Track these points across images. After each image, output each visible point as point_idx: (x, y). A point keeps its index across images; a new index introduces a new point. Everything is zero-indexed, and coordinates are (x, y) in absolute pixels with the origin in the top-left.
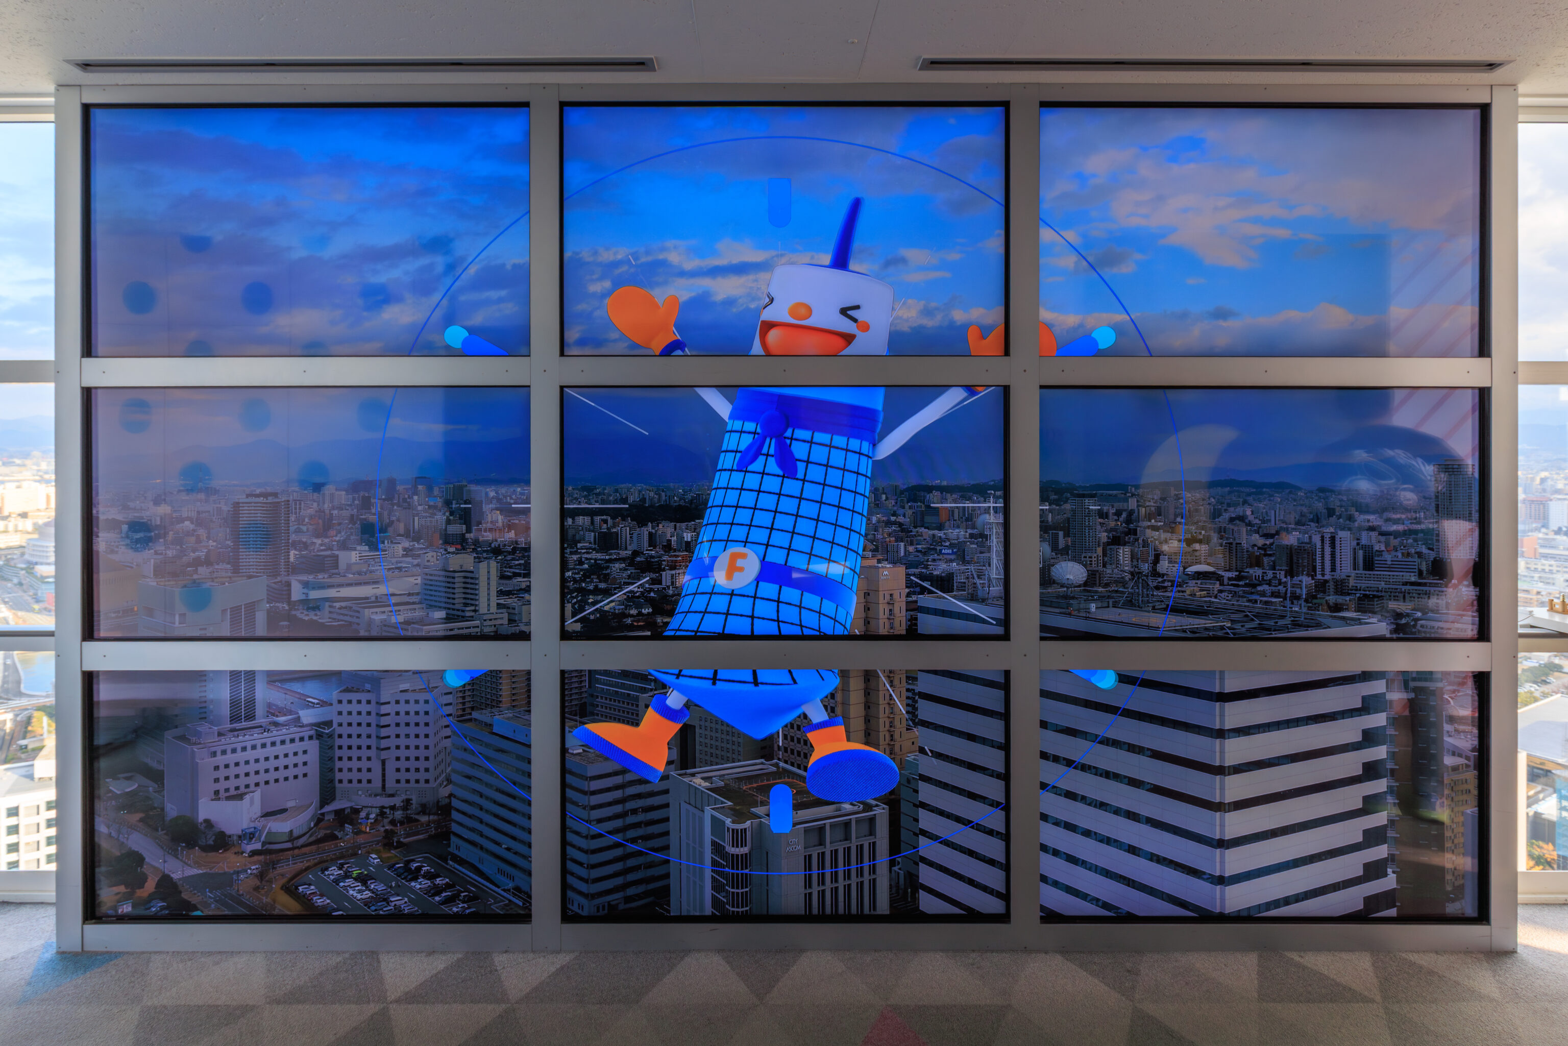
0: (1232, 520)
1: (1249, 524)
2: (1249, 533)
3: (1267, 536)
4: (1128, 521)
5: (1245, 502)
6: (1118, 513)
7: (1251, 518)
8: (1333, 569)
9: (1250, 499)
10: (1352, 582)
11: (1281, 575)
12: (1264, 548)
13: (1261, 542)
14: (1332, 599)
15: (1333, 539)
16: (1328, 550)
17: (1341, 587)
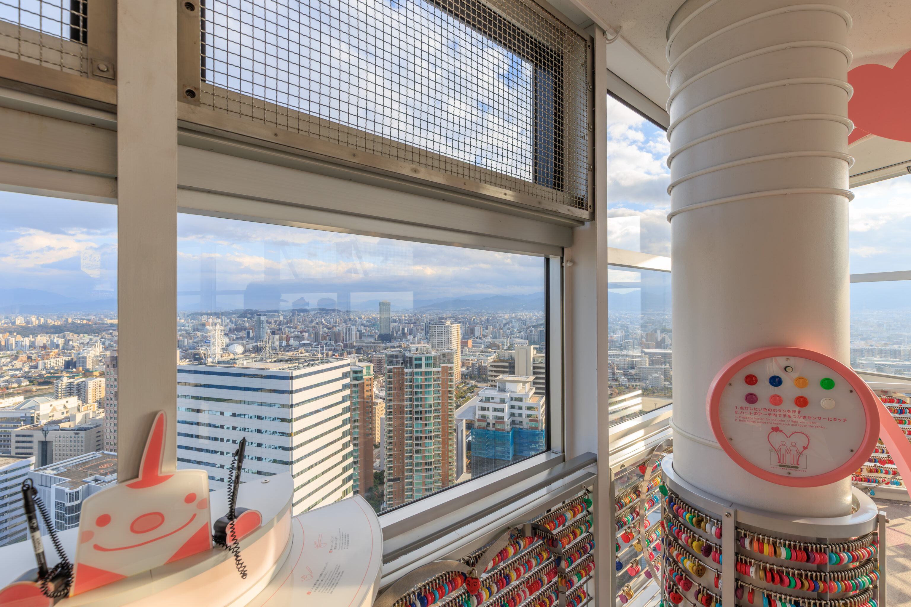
0: (317, 323)
1: (323, 324)
2: (323, 328)
3: (329, 329)
4: (279, 325)
5: (322, 316)
6: (275, 322)
7: (324, 322)
8: (349, 340)
9: (324, 315)
10: (355, 344)
11: (333, 343)
12: (327, 333)
13: (327, 331)
14: (348, 350)
15: (349, 329)
16: (348, 333)
17: (352, 346)
